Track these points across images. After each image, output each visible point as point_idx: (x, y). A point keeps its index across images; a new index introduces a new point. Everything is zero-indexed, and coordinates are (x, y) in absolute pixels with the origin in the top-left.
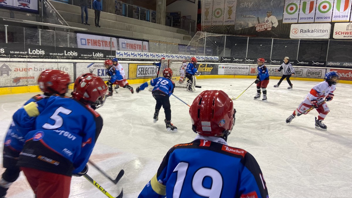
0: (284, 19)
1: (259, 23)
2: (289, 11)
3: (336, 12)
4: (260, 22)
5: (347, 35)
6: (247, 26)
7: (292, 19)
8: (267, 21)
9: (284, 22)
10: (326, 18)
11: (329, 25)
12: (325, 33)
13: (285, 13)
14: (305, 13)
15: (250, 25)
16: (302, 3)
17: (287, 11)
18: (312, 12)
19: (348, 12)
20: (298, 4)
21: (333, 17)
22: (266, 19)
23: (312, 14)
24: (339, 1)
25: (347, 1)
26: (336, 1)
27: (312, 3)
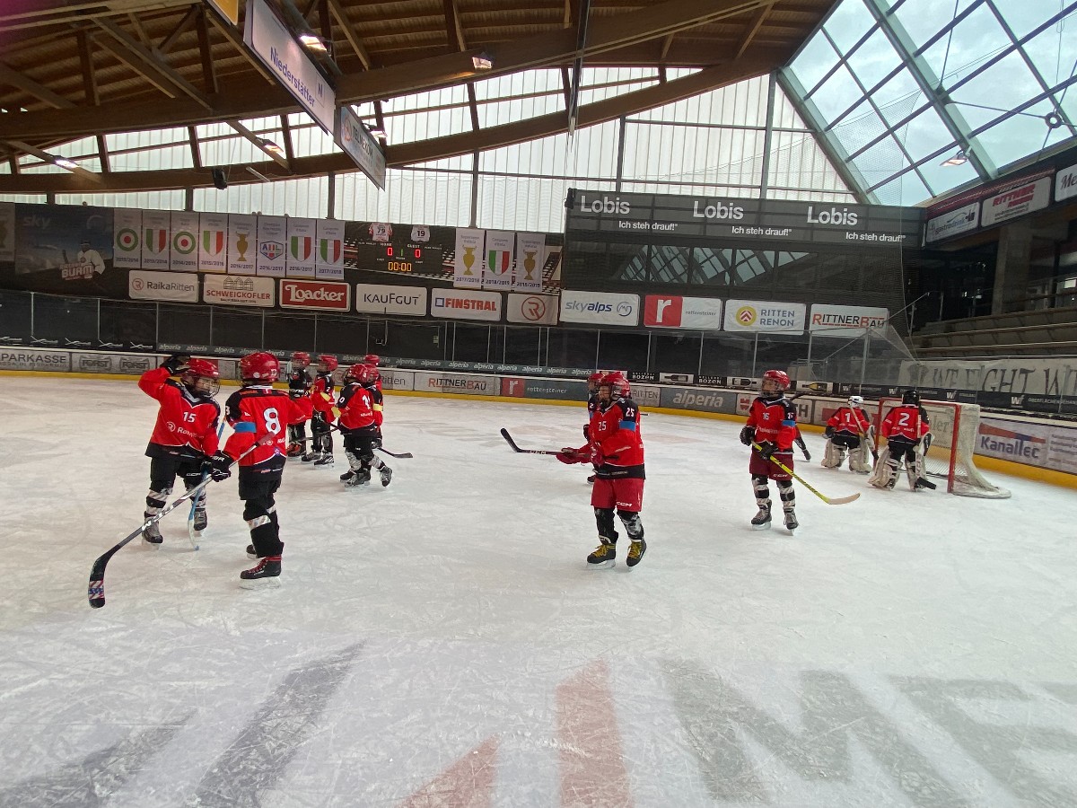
0: (115, 259)
1: (67, 262)
2: (124, 244)
3: (204, 255)
4: (69, 260)
5: (225, 298)
6: (43, 265)
7: (131, 260)
8: (83, 260)
9: (117, 264)
10: (189, 263)
11: (195, 276)
12: (189, 292)
13: (116, 246)
14: (152, 250)
15: (49, 266)
16: (145, 232)
17: (120, 244)
18: (165, 249)
19: (223, 256)
20: (138, 233)
21: (200, 262)
22: (81, 254)
23: (164, 255)
24: (207, 234)
25: (220, 235)
26: (202, 234)
27: (162, 233)
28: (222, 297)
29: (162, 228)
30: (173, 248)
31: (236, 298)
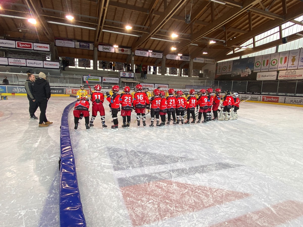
1: (242, 72)
3: (280, 65)
5: (285, 77)
7: (258, 70)
9: (254, 71)
10: (275, 68)
11: (276, 72)
12: (274, 77)
13: (255, 67)
14: (264, 66)
15: (238, 74)
16: (263, 61)
17: (256, 66)
18: (268, 65)
19: (286, 65)
20: (261, 62)
21: (278, 67)
23: (267, 67)
24: (282, 58)
25: (286, 58)
26: (280, 59)
27: (268, 61)
28: (284, 77)
29: (268, 59)
30: (270, 64)
31: (289, 77)
